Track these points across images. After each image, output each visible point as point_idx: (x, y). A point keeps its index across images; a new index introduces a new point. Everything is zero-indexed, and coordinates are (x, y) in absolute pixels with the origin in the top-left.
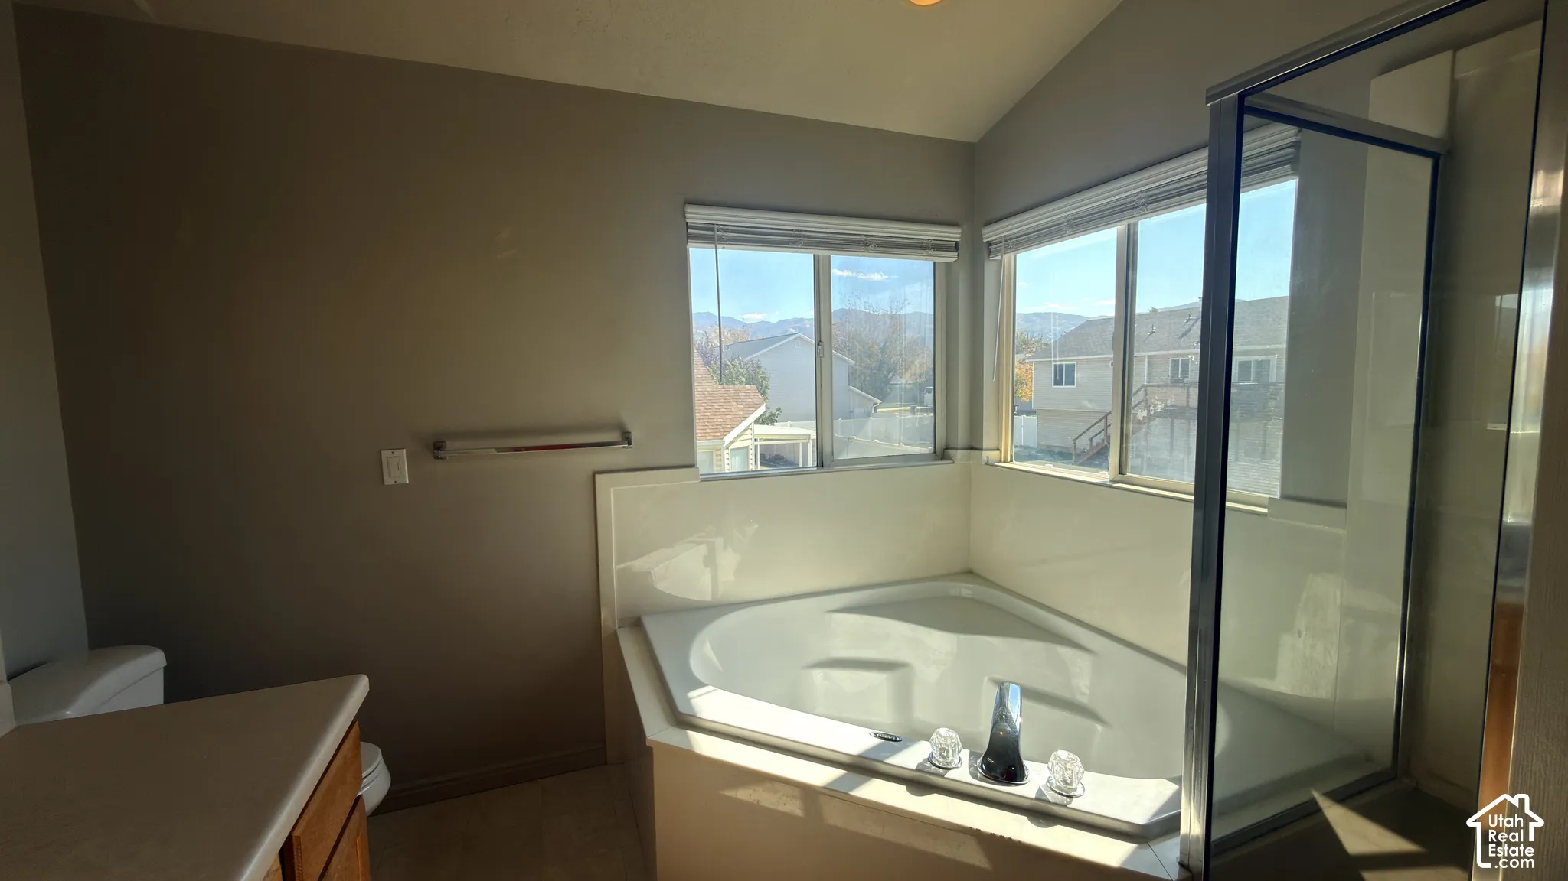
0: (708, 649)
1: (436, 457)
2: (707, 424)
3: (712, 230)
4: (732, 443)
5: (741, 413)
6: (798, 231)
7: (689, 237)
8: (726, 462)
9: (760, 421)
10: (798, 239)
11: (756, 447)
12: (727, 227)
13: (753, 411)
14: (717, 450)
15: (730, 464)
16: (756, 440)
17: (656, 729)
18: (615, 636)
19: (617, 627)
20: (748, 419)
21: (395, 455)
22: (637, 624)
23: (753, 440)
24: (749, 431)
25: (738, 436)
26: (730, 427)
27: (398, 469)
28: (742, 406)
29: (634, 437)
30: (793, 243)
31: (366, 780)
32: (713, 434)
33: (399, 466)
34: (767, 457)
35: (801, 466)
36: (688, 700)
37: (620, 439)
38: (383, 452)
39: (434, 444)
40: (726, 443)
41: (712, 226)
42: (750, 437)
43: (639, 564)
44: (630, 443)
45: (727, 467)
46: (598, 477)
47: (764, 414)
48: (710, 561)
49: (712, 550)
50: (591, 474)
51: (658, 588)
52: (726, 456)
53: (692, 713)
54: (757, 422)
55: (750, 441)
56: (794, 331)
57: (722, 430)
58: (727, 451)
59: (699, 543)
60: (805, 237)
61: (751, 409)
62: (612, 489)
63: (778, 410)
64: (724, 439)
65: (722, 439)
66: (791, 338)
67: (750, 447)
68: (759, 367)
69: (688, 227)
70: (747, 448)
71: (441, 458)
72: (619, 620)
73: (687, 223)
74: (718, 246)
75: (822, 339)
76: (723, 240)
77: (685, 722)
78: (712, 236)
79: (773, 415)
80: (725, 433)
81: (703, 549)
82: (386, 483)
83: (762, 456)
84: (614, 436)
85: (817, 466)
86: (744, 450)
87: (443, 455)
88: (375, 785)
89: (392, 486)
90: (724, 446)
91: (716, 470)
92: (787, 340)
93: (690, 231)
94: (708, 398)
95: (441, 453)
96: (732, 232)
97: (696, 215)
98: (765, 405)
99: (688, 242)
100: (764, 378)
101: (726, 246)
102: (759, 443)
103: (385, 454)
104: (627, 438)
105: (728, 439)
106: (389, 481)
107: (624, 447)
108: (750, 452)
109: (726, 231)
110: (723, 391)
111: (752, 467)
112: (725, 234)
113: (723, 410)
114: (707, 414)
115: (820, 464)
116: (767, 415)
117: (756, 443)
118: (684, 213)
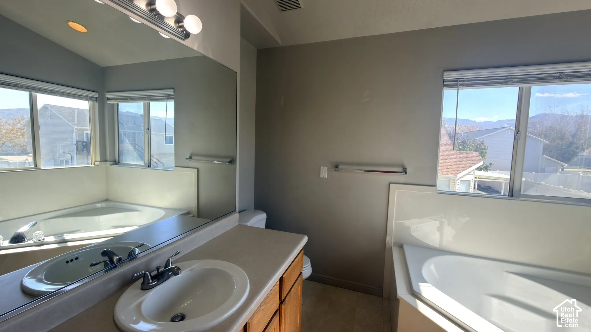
0: (432, 267)
1: (336, 170)
2: (449, 168)
3: (457, 81)
4: (461, 177)
5: (468, 164)
6: (510, 76)
7: (444, 86)
8: (457, 186)
9: (479, 169)
10: (509, 80)
11: (475, 181)
12: (465, 79)
13: (475, 164)
14: (453, 180)
15: (459, 188)
16: (475, 178)
17: (402, 292)
18: (391, 249)
19: (392, 245)
20: (472, 167)
21: (324, 168)
22: (401, 247)
23: (474, 178)
24: (472, 173)
25: (466, 175)
26: (461, 170)
27: (325, 173)
28: (469, 161)
29: (408, 171)
30: (506, 82)
31: (304, 268)
32: (451, 173)
33: (325, 172)
34: (482, 186)
35: (502, 194)
36: (419, 286)
37: (402, 171)
38: (321, 167)
39: (336, 167)
40: (458, 178)
41: (457, 80)
42: (472, 176)
43: (407, 223)
44: (406, 173)
45: (457, 188)
46: (391, 185)
47: (482, 166)
48: (440, 229)
49: (442, 224)
50: (388, 183)
51: (413, 234)
52: (457, 183)
53: (419, 292)
54: (477, 169)
55: (472, 178)
56: (507, 126)
57: (457, 171)
58: (458, 181)
59: (435, 220)
60: (513, 78)
61: (474, 163)
62: (396, 191)
63: (491, 164)
64: (457, 176)
65: (456, 175)
66: (504, 129)
67: (472, 180)
68: (482, 144)
69: (444, 81)
70: (470, 181)
71: (337, 171)
72: (394, 243)
73: (444, 80)
74: (459, 88)
75: (520, 130)
76: (462, 85)
77: (416, 295)
78: (456, 84)
79: (488, 166)
80: (458, 173)
81: (437, 223)
82: (321, 177)
83: (479, 186)
84: (400, 169)
85: (509, 196)
86: (468, 182)
87: (338, 170)
88: (307, 271)
89: (322, 178)
90: (457, 178)
91: (451, 189)
92: (502, 130)
93: (445, 83)
94: (451, 156)
95: (337, 169)
96: (468, 81)
97: (448, 76)
98: (483, 161)
99: (443, 88)
100: (485, 149)
101: (464, 88)
102: (477, 179)
103: (322, 167)
104: (405, 171)
105: (459, 175)
106: (321, 176)
107: (403, 174)
108: (471, 183)
109: (465, 81)
110: (459, 154)
111: (472, 191)
112: (464, 82)
113: (459, 162)
114: (449, 163)
115: (511, 195)
116: (484, 166)
117: (475, 179)
118: (443, 75)
